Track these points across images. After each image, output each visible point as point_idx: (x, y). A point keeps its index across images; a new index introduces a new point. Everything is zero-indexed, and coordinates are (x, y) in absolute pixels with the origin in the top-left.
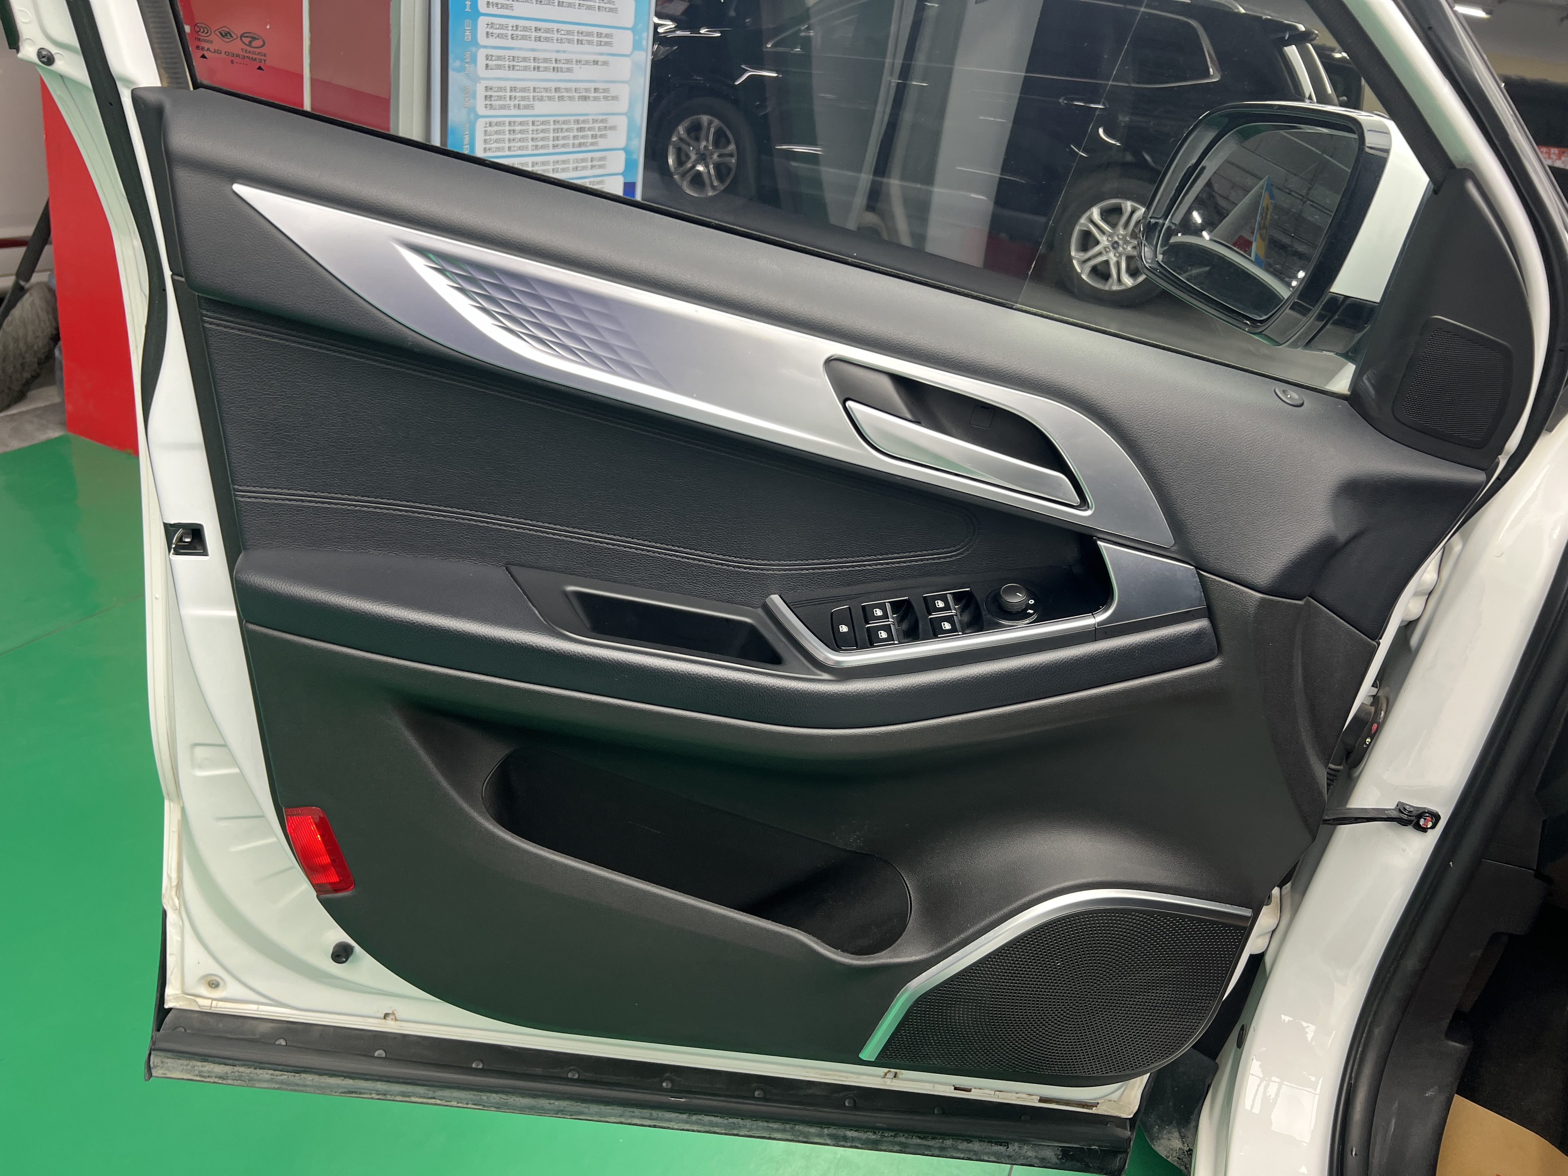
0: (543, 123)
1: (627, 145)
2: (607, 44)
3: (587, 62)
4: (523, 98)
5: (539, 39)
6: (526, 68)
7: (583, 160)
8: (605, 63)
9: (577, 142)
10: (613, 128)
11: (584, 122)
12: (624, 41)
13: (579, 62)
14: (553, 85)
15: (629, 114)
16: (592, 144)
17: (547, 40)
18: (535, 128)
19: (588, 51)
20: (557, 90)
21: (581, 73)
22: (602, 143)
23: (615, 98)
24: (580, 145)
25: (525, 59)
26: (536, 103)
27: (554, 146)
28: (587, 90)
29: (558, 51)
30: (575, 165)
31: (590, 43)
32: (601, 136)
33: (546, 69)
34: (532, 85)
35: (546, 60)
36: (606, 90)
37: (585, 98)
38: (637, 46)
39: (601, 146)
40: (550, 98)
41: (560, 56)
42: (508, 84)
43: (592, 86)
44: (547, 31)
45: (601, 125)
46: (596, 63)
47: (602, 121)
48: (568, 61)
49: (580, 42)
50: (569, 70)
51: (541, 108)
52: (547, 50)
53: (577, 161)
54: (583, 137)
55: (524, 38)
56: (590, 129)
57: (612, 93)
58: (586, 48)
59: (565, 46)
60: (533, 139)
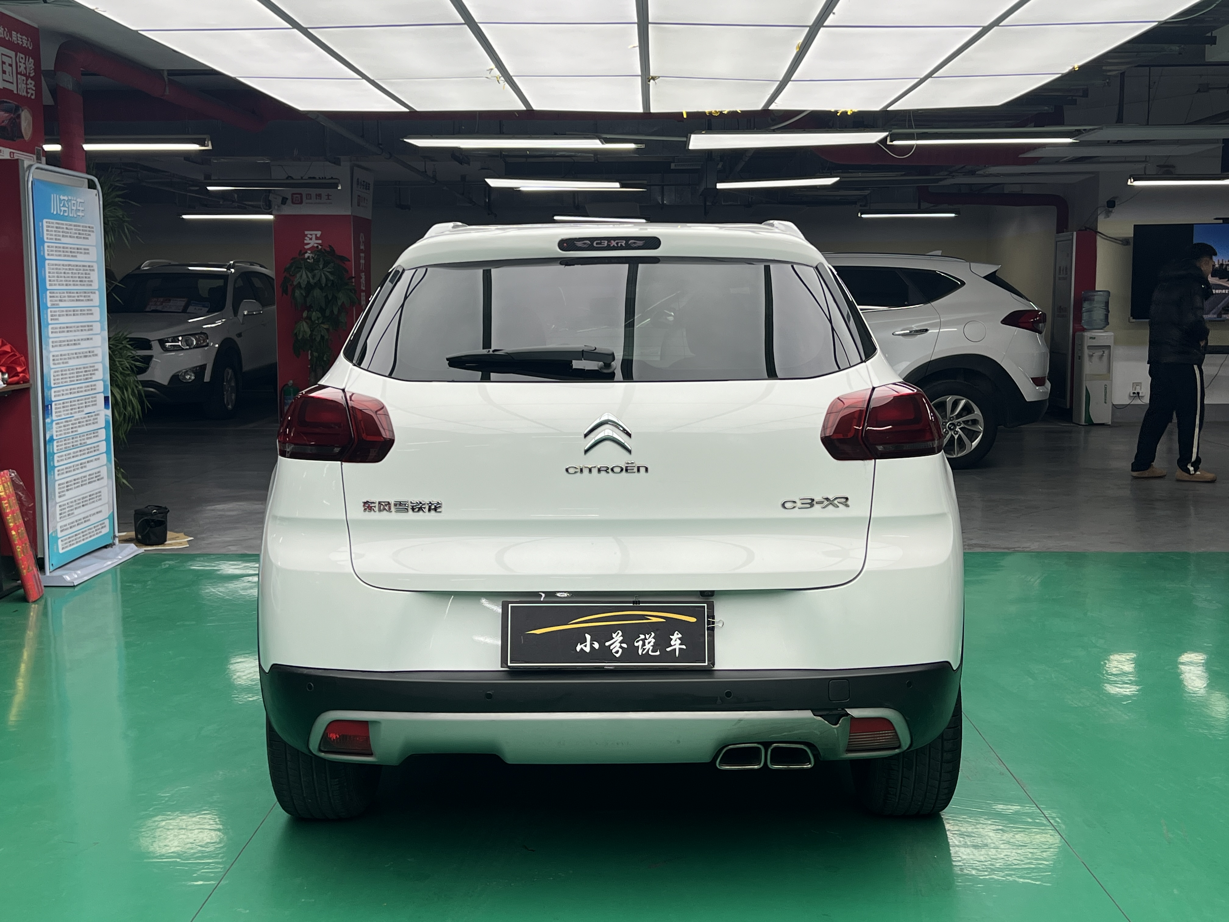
0: (72, 369)
1: (103, 378)
2: (92, 330)
3: (85, 340)
4: (65, 359)
5: (68, 332)
6: (65, 345)
7: (88, 386)
8: (91, 339)
9: (85, 377)
10: (97, 370)
11: (87, 367)
12: (97, 327)
13: (82, 340)
14: (74, 352)
15: (103, 362)
16: (91, 378)
17: (71, 331)
18: (70, 372)
19: (84, 334)
20: (76, 354)
21: (84, 344)
22: (94, 378)
23: (96, 355)
24: (86, 379)
25: (64, 341)
26: (69, 361)
27: (77, 380)
28: (86, 352)
29: (74, 336)
30: (86, 389)
31: (85, 330)
32: (94, 374)
33: (71, 345)
34: (66, 352)
35: (71, 341)
36: (93, 352)
37: (86, 356)
38: (102, 329)
39: (93, 379)
40: (74, 358)
41: (76, 338)
42: (59, 353)
43: (87, 350)
44: (71, 327)
45: (93, 368)
46: (88, 339)
47: (93, 367)
48: (79, 340)
49: (82, 330)
50: (79, 344)
51: (72, 362)
52: (71, 336)
53: (86, 387)
54: (87, 375)
55: (63, 332)
56: (89, 371)
57: (95, 353)
58: (84, 333)
59: (77, 333)
60: (70, 378)
